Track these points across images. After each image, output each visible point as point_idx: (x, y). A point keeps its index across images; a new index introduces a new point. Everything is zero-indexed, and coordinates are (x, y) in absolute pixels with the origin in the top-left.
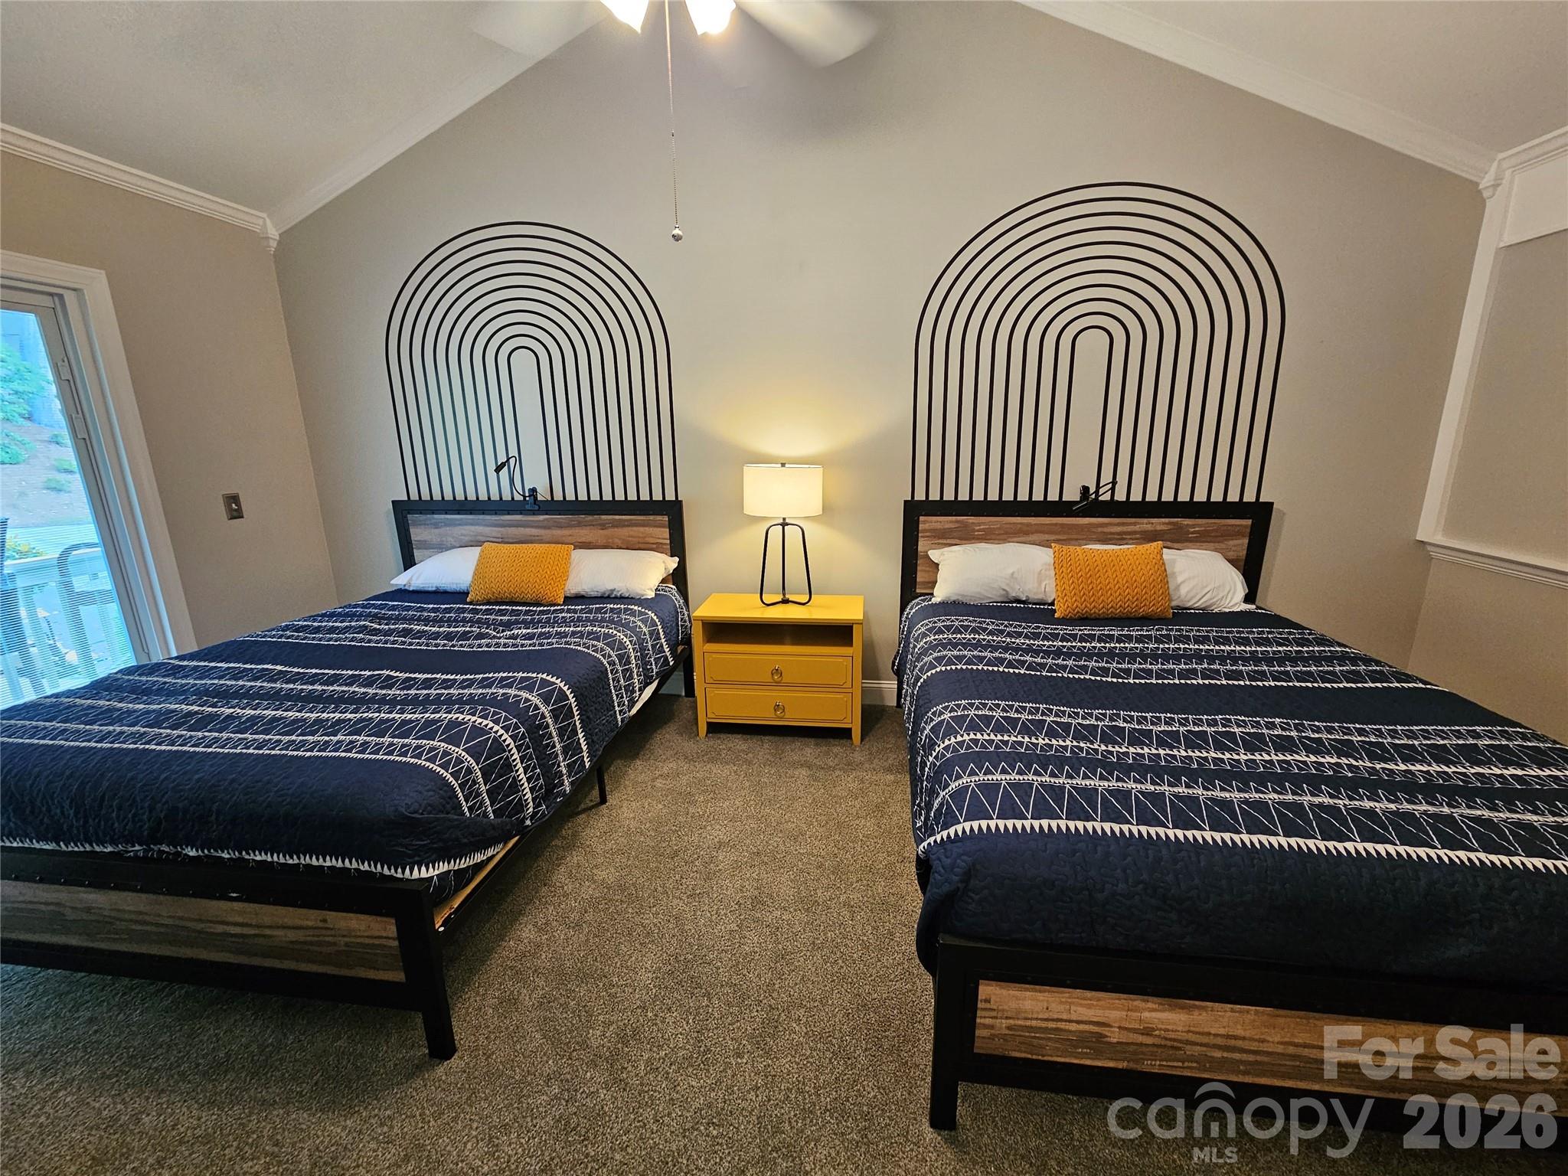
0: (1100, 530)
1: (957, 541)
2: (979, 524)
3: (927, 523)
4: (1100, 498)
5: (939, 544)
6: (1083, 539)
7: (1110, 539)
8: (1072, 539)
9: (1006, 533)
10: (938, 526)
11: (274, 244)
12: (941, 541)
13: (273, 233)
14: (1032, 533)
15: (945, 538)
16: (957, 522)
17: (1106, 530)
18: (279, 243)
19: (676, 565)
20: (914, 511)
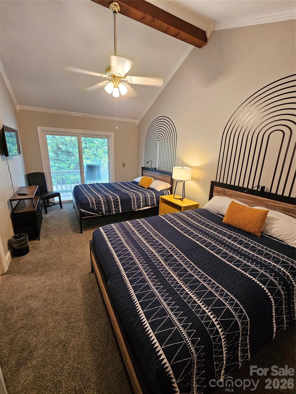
0: (266, 202)
1: (222, 195)
2: (229, 192)
3: (216, 188)
4: (253, 189)
5: (218, 195)
6: (260, 204)
7: (270, 207)
8: (256, 203)
9: (236, 196)
10: (218, 190)
11: (138, 125)
12: (218, 194)
13: (138, 123)
14: (243, 198)
15: (219, 193)
16: (223, 189)
17: (268, 203)
18: (139, 124)
19: (170, 187)
20: (213, 184)
